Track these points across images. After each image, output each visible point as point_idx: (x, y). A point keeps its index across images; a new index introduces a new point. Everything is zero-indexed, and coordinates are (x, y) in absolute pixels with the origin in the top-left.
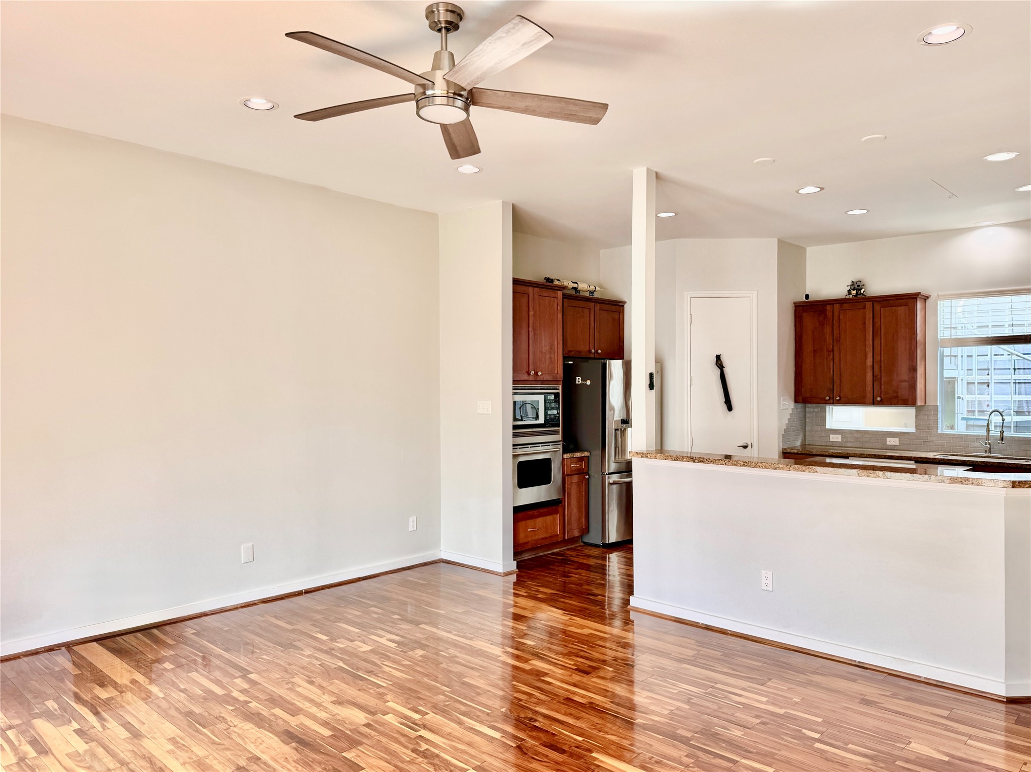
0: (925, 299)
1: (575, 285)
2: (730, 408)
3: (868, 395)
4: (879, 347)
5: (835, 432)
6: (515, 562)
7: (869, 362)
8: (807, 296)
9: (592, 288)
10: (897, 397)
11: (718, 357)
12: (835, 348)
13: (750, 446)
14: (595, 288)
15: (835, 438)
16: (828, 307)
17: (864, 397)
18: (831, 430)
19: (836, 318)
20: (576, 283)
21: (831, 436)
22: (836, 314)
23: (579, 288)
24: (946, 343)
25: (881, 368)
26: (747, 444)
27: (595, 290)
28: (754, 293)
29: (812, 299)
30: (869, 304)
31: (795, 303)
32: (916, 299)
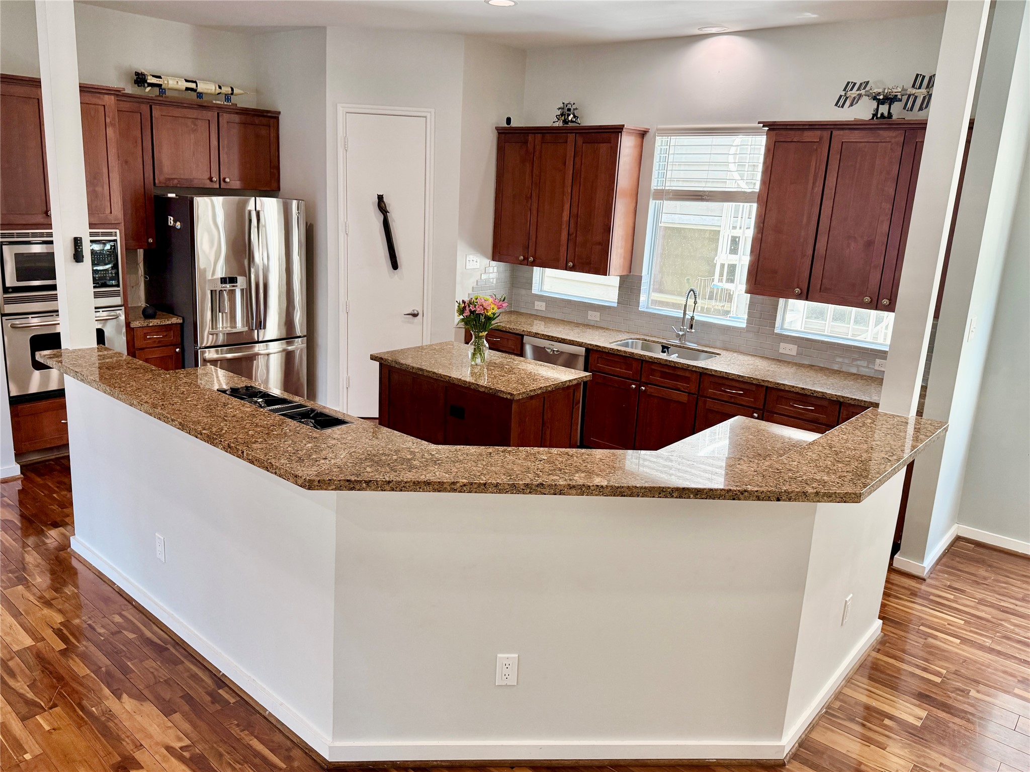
0: (644, 134)
1: (193, 86)
2: (395, 266)
3: (562, 259)
4: (577, 197)
5: (541, 298)
6: (18, 466)
7: (565, 217)
8: (509, 120)
9: (226, 90)
10: (589, 263)
11: (380, 198)
12: (534, 195)
13: (420, 316)
14: (232, 90)
15: (540, 306)
16: (530, 138)
17: (558, 260)
18: (536, 295)
19: (537, 153)
20: (195, 82)
21: (536, 303)
22: (538, 148)
23: (199, 90)
24: (661, 195)
25: (577, 223)
26: (417, 311)
27: (232, 94)
28: (430, 112)
29: (514, 124)
30: (571, 137)
31: (497, 129)
32: (620, 134)
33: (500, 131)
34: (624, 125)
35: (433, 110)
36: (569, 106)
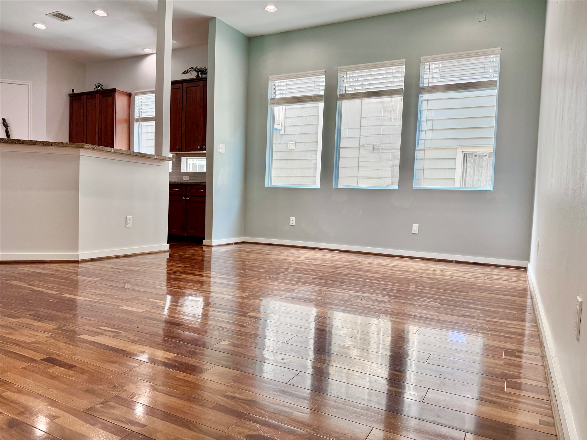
0: (130, 95)
7: (97, 130)
8: (73, 90)
11: (4, 120)
16: (82, 97)
19: (85, 104)
22: (85, 101)
24: (138, 120)
28: (30, 83)
29: (75, 92)
30: (97, 95)
31: (69, 95)
32: (115, 92)
33: (70, 96)
34: (115, 88)
35: (32, 83)
36: (99, 84)
